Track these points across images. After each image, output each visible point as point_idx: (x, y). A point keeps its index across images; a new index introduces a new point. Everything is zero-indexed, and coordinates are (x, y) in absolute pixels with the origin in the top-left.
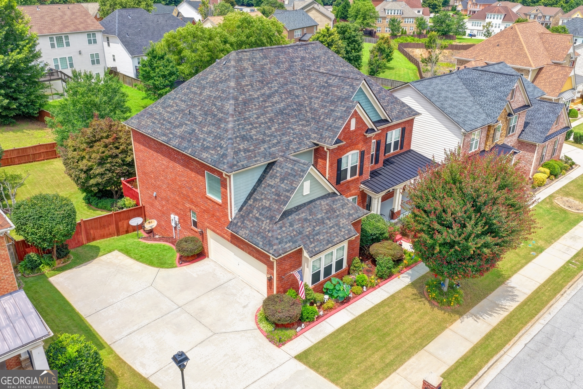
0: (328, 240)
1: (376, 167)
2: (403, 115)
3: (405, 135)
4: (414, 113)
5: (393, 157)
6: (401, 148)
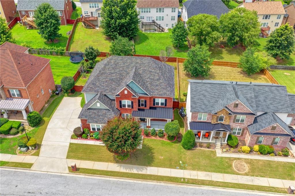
0: (96, 121)
1: (145, 108)
2: (164, 94)
3: (167, 102)
4: (171, 95)
5: (160, 107)
6: (165, 106)
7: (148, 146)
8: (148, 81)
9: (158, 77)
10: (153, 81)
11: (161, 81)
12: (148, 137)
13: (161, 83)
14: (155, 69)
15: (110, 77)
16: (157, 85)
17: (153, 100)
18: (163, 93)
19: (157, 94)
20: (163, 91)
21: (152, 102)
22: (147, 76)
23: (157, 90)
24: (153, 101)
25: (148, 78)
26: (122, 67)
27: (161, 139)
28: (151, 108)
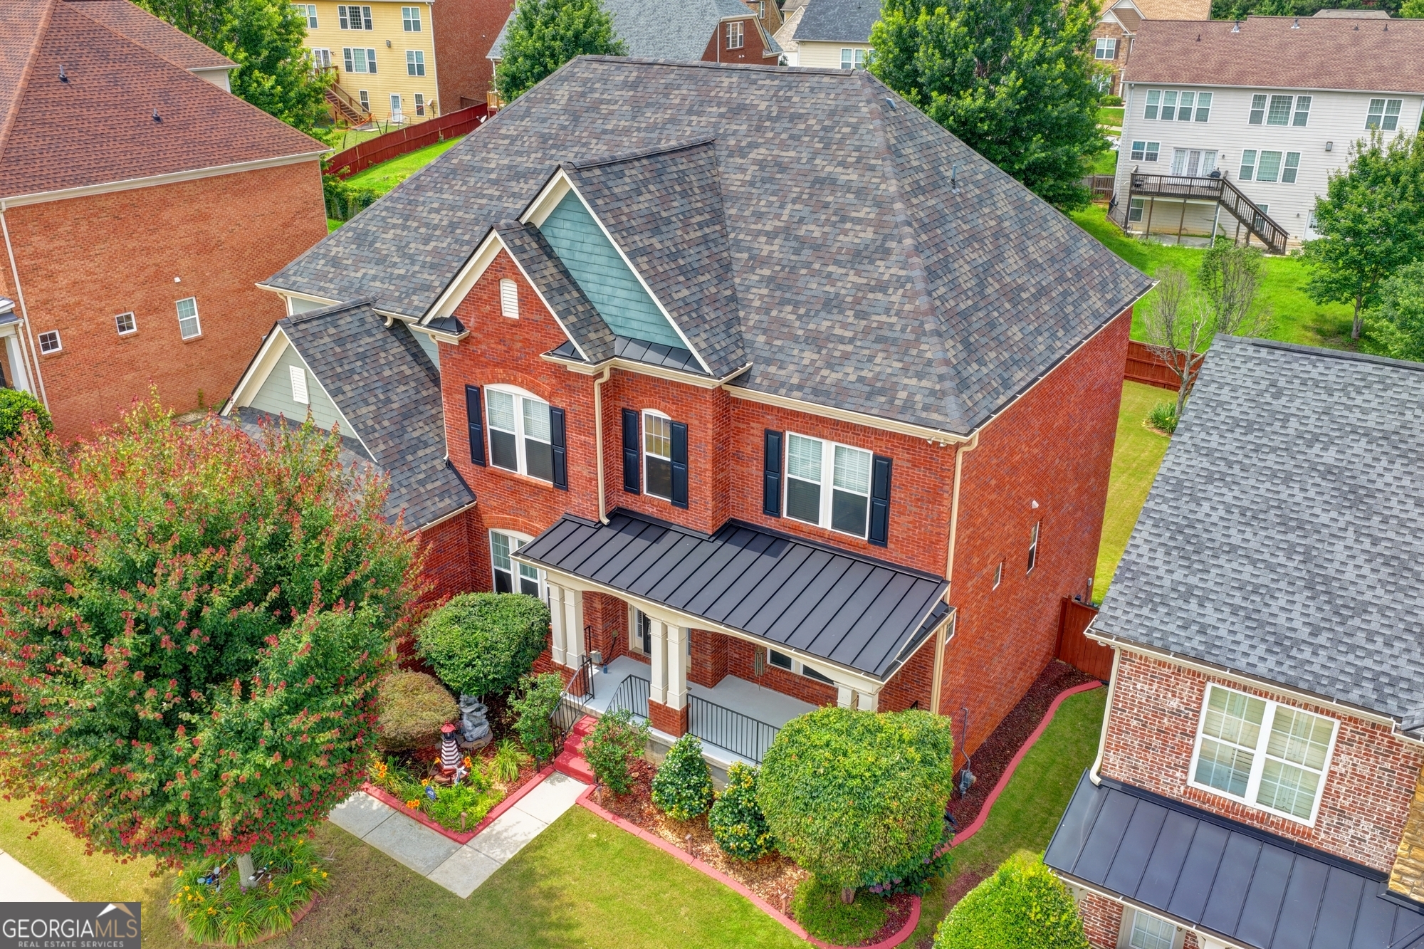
1: (677, 517)
2: (869, 397)
3: (896, 495)
4: (935, 416)
5: (817, 544)
6: (873, 539)
7: (550, 895)
8: (764, 262)
9: (869, 234)
10: (808, 265)
11: (886, 270)
12: (619, 815)
13: (882, 287)
14: (872, 168)
15: (491, 198)
16: (831, 304)
17: (759, 441)
18: (861, 379)
19: (795, 380)
20: (870, 359)
21: (755, 471)
22: (778, 216)
23: (816, 341)
24: (761, 455)
25: (772, 236)
26: (612, 132)
27: (733, 883)
28: (730, 530)
